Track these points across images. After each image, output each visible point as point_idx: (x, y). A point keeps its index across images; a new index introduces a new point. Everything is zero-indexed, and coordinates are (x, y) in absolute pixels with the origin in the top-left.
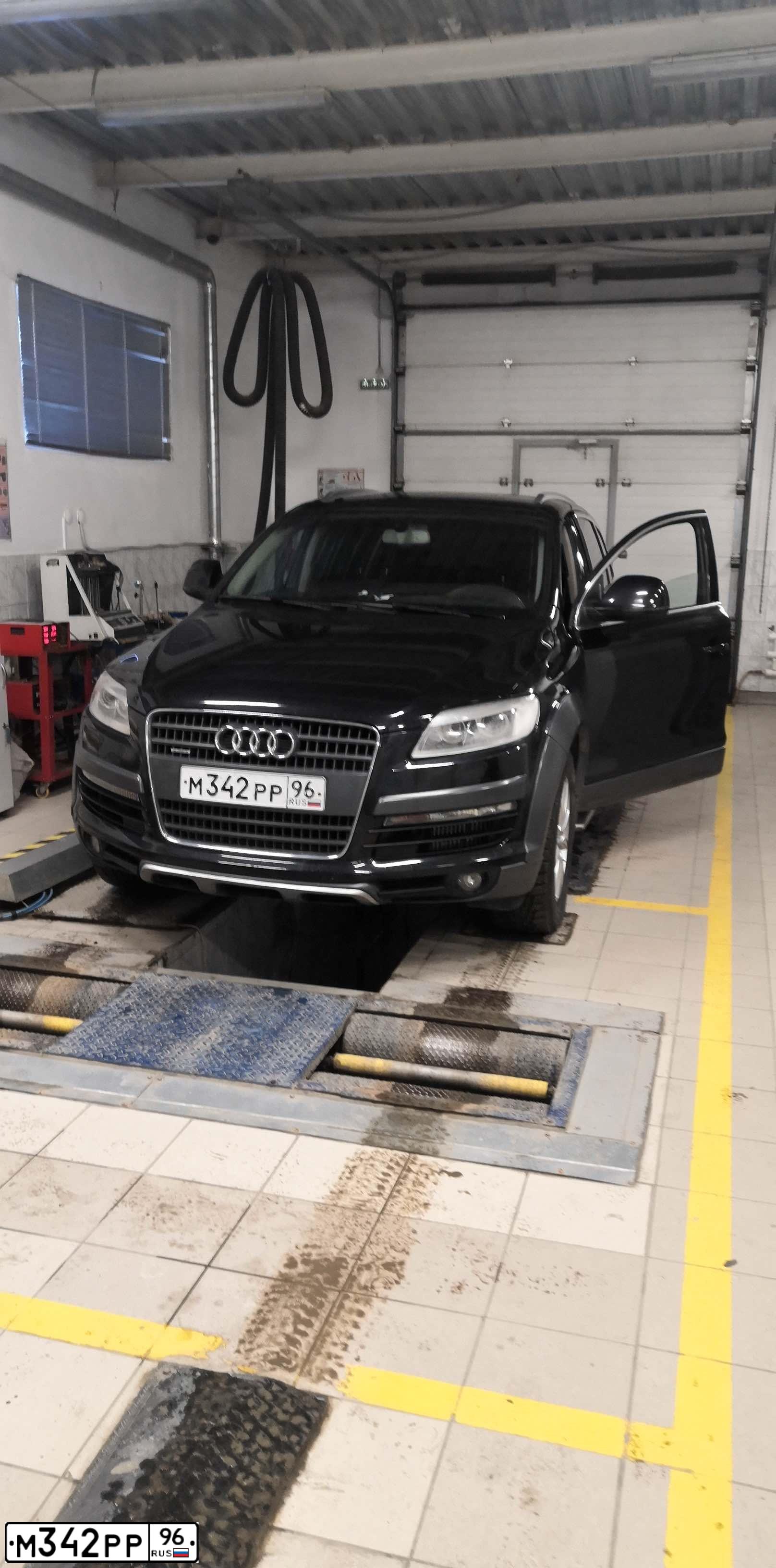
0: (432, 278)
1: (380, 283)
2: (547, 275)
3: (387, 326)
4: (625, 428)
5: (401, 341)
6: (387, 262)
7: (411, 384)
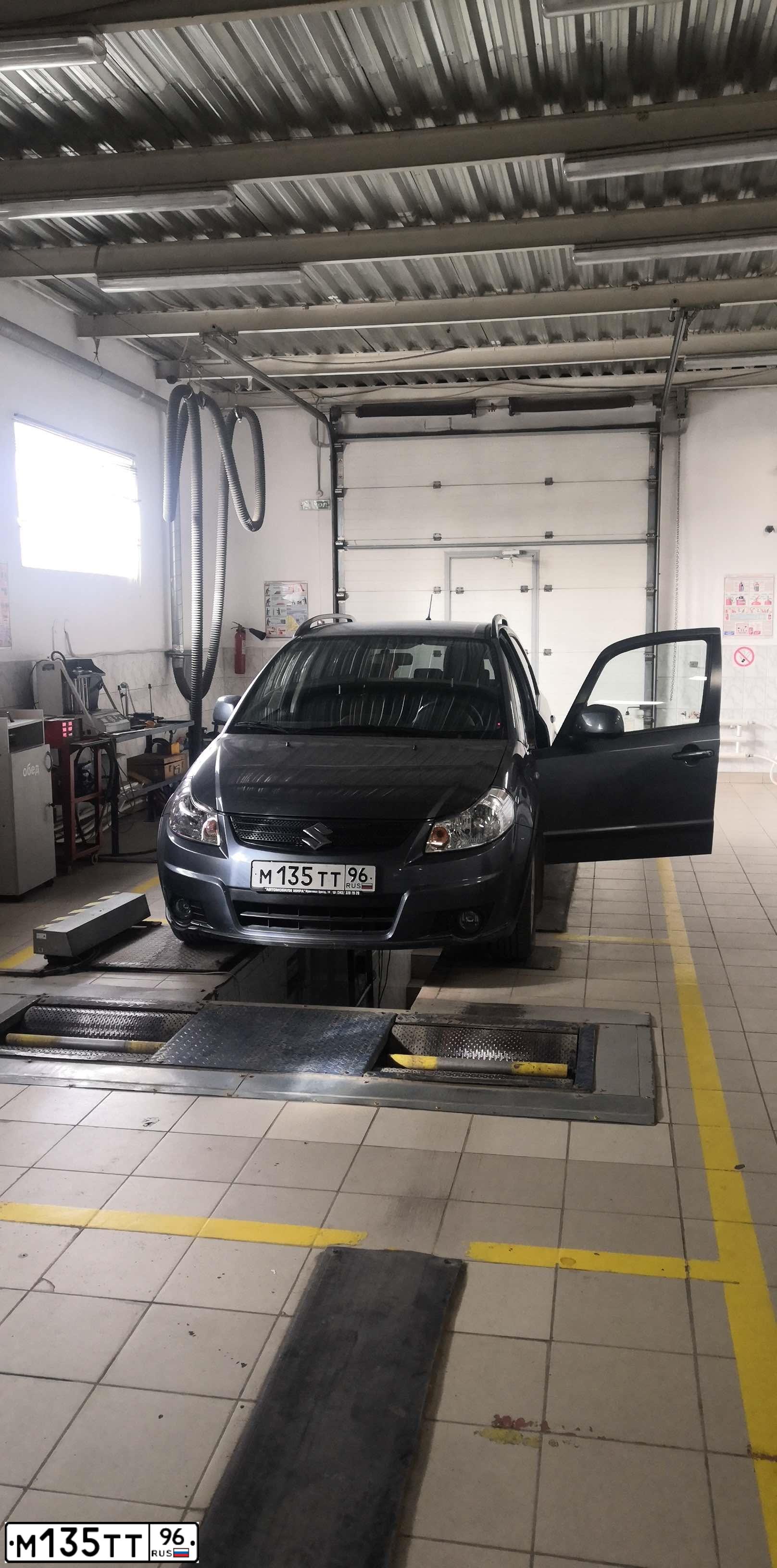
0: (366, 410)
1: (320, 415)
2: (469, 407)
3: (327, 452)
4: (544, 539)
5: (339, 465)
6: (323, 397)
7: (349, 505)
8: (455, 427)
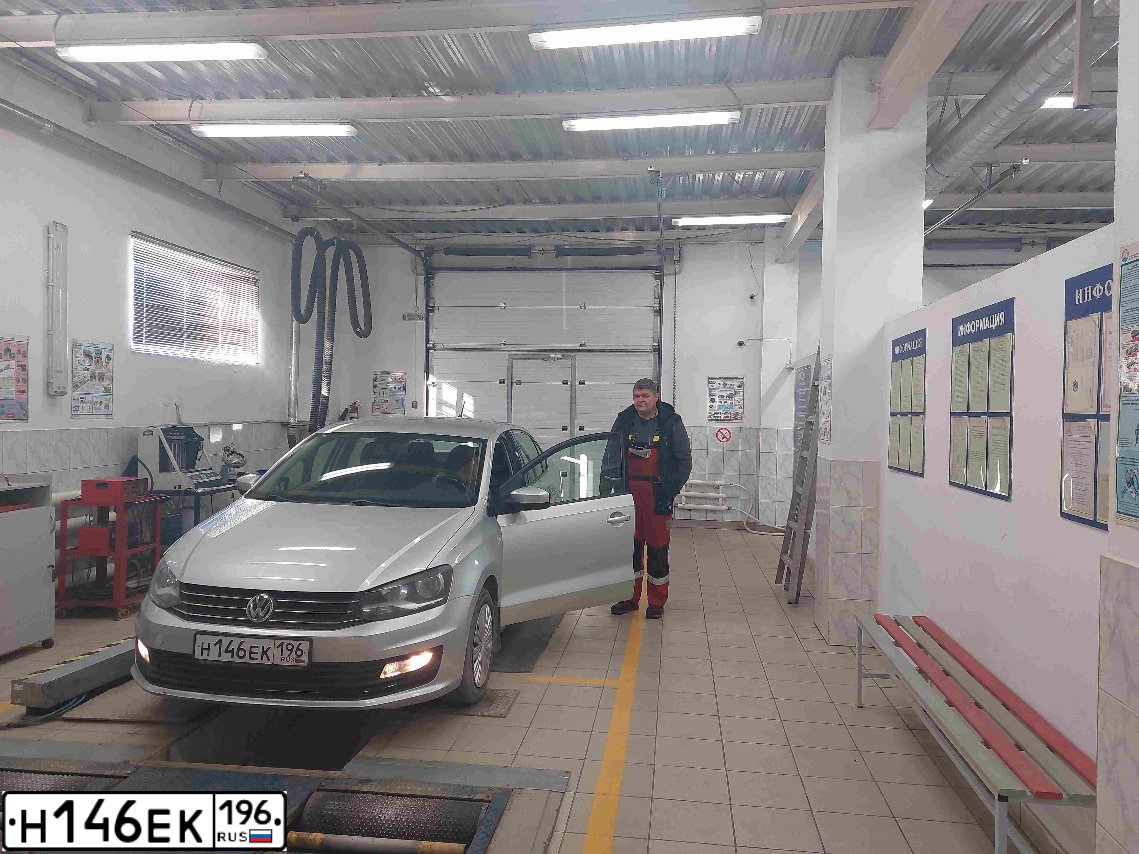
0: (450, 251)
1: (416, 253)
2: (526, 251)
3: (421, 280)
4: (580, 348)
5: (431, 290)
6: (420, 240)
7: (436, 318)
8: (516, 265)
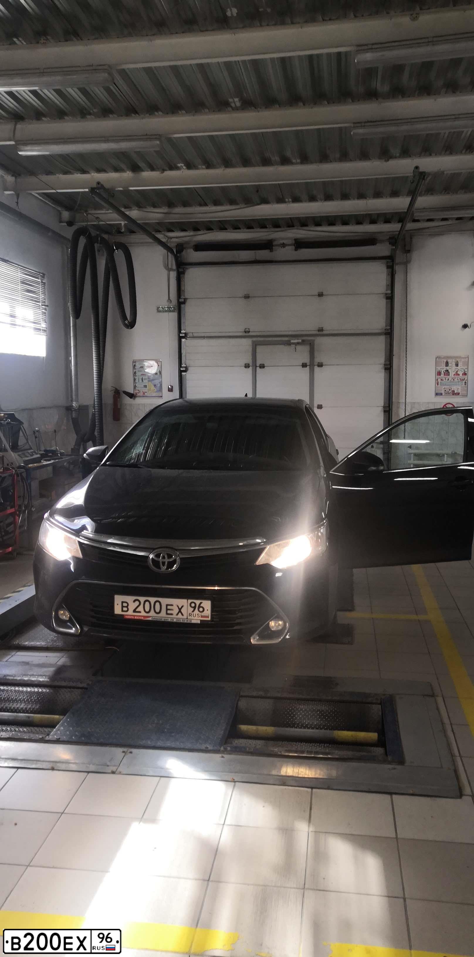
1: (169, 249)
2: (268, 245)
3: (173, 275)
4: (318, 333)
5: (182, 283)
6: (171, 238)
7: (189, 309)
8: (258, 258)
